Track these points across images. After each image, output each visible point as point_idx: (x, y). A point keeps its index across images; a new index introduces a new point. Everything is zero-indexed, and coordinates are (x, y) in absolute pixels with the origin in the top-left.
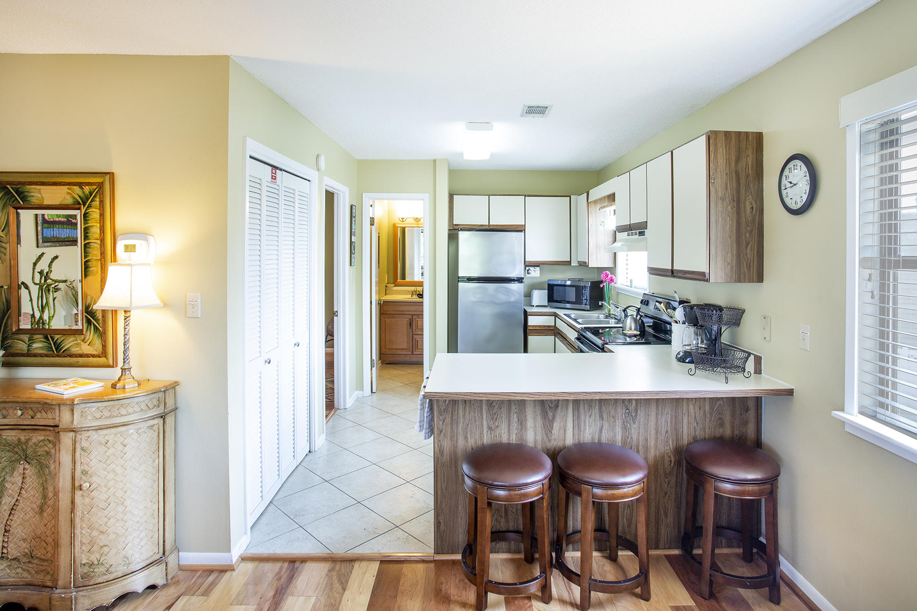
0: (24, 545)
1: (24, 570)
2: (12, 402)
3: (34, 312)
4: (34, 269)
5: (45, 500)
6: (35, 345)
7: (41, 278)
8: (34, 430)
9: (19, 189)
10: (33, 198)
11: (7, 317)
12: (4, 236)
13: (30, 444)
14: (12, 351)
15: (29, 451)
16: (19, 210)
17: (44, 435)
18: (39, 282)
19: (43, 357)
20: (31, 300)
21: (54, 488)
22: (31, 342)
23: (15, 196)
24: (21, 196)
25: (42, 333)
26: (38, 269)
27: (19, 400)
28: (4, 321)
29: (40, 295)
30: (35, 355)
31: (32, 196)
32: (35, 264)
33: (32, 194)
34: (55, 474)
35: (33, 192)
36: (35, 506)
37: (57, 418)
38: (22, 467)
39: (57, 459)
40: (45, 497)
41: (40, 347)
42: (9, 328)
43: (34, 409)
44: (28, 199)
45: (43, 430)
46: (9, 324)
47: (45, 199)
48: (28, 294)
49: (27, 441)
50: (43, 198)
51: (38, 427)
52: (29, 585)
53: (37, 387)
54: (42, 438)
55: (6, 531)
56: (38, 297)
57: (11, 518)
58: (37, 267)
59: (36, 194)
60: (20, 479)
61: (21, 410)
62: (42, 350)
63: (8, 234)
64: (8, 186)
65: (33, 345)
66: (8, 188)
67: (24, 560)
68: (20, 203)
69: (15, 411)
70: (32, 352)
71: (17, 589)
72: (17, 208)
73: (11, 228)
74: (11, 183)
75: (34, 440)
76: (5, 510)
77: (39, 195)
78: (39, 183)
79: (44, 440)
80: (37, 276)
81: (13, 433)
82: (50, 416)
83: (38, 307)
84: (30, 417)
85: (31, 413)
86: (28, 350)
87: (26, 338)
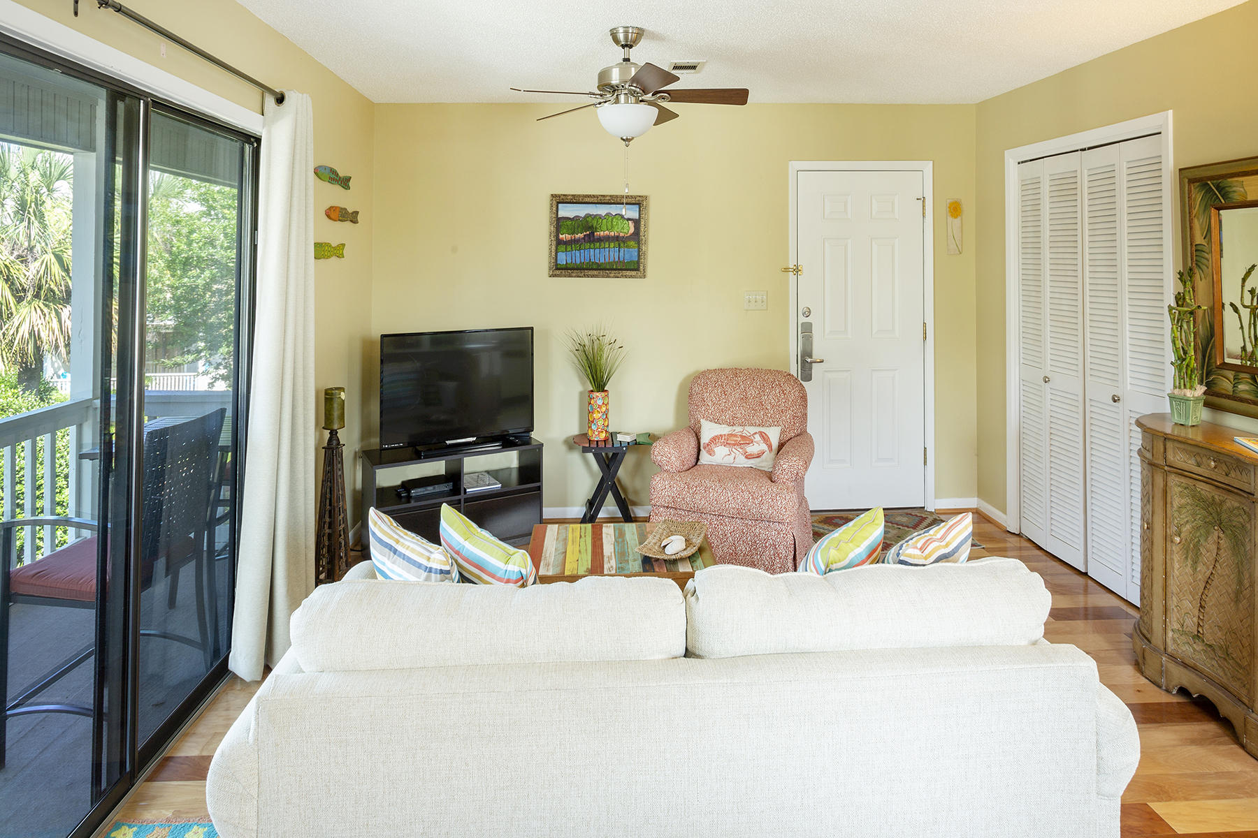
0: (1219, 634)
1: (1220, 666)
2: (1206, 449)
3: (1245, 344)
4: (1243, 286)
5: (1240, 587)
6: (1241, 387)
7: (1252, 300)
8: (1229, 491)
9: (1221, 185)
10: (1235, 194)
11: (1210, 345)
12: (1206, 244)
13: (1225, 507)
14: (1216, 389)
15: (1224, 516)
16: (1221, 212)
17: (1240, 502)
18: (1250, 304)
19: (1249, 403)
20: (1242, 327)
21: (1250, 576)
22: (1236, 381)
23: (1216, 194)
24: (1222, 193)
25: (1249, 371)
26: (1248, 287)
27: (1212, 448)
28: (1208, 351)
29: (1252, 322)
30: (1242, 400)
31: (1234, 191)
32: (1244, 280)
33: (1234, 189)
34: (1251, 558)
35: (1235, 186)
36: (1230, 591)
37: (1253, 484)
38: (1216, 533)
39: (1253, 538)
40: (1240, 583)
41: (1247, 391)
42: (1213, 361)
43: (1228, 464)
44: (1230, 196)
45: (1237, 494)
46: (1213, 354)
47: (1248, 193)
48: (1238, 319)
49: (1222, 503)
50: (1246, 192)
51: (1233, 489)
52: (1224, 688)
53: (1238, 439)
54: (1236, 504)
55: (1201, 606)
56: (1250, 324)
57: (1206, 592)
58: (1246, 284)
59: (1238, 188)
60: (1214, 547)
61: (1215, 461)
62: (1250, 395)
63: (1210, 242)
64: (1209, 182)
65: (1239, 387)
66: (1208, 184)
67: (1220, 653)
68: (1221, 202)
69: (1209, 461)
70: (1238, 395)
71: (1212, 685)
72: (1219, 209)
73: (1213, 234)
74: (1211, 178)
75: (1228, 504)
76: (1200, 580)
77: (1242, 189)
78: (1240, 174)
79: (1238, 508)
80: (1247, 297)
81: (1207, 487)
82: (1245, 478)
83: (1250, 337)
84: (1224, 473)
85: (1225, 468)
86: (1233, 391)
87: (1230, 374)
